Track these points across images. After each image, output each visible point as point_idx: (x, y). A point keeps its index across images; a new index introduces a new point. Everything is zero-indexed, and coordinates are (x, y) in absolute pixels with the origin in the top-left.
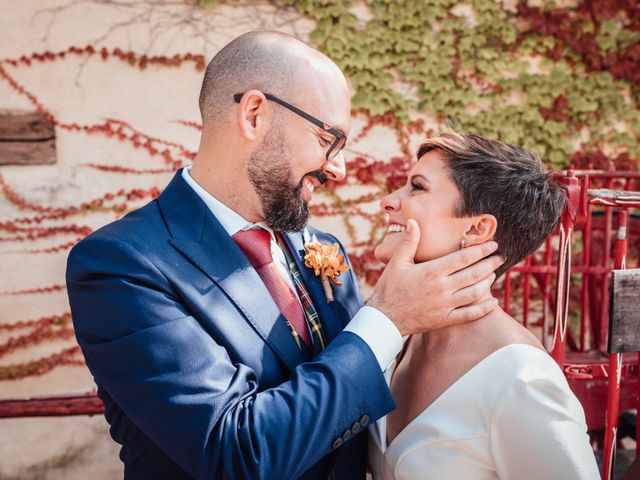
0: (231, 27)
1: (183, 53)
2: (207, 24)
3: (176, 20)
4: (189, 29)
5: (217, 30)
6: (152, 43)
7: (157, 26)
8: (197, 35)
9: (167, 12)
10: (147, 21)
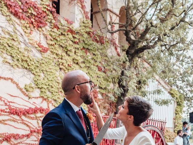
0: (18, 73)
1: (9, 77)
2: (14, 71)
3: (7, 69)
4: (10, 72)
5: (16, 73)
6: (2, 73)
7: (4, 70)
8: (11, 74)
9: (6, 67)
10: (2, 68)
